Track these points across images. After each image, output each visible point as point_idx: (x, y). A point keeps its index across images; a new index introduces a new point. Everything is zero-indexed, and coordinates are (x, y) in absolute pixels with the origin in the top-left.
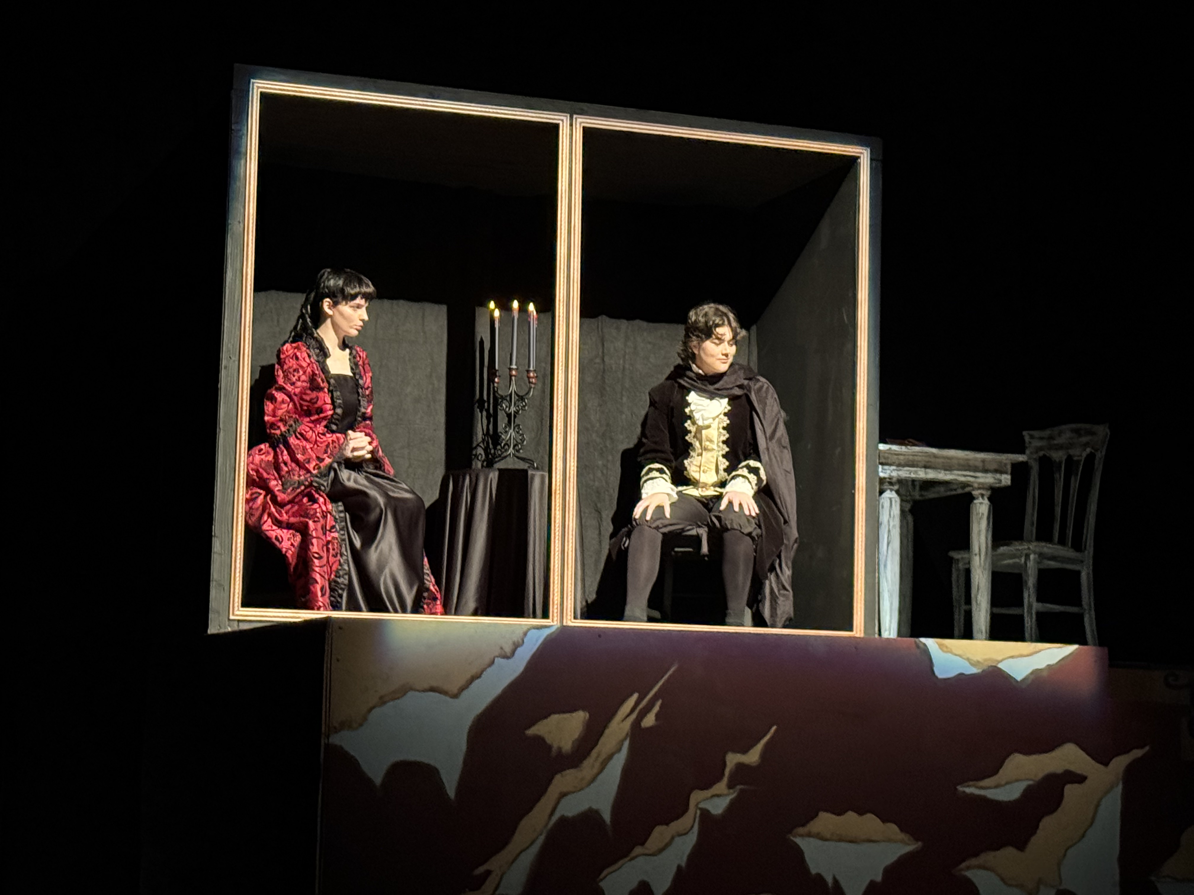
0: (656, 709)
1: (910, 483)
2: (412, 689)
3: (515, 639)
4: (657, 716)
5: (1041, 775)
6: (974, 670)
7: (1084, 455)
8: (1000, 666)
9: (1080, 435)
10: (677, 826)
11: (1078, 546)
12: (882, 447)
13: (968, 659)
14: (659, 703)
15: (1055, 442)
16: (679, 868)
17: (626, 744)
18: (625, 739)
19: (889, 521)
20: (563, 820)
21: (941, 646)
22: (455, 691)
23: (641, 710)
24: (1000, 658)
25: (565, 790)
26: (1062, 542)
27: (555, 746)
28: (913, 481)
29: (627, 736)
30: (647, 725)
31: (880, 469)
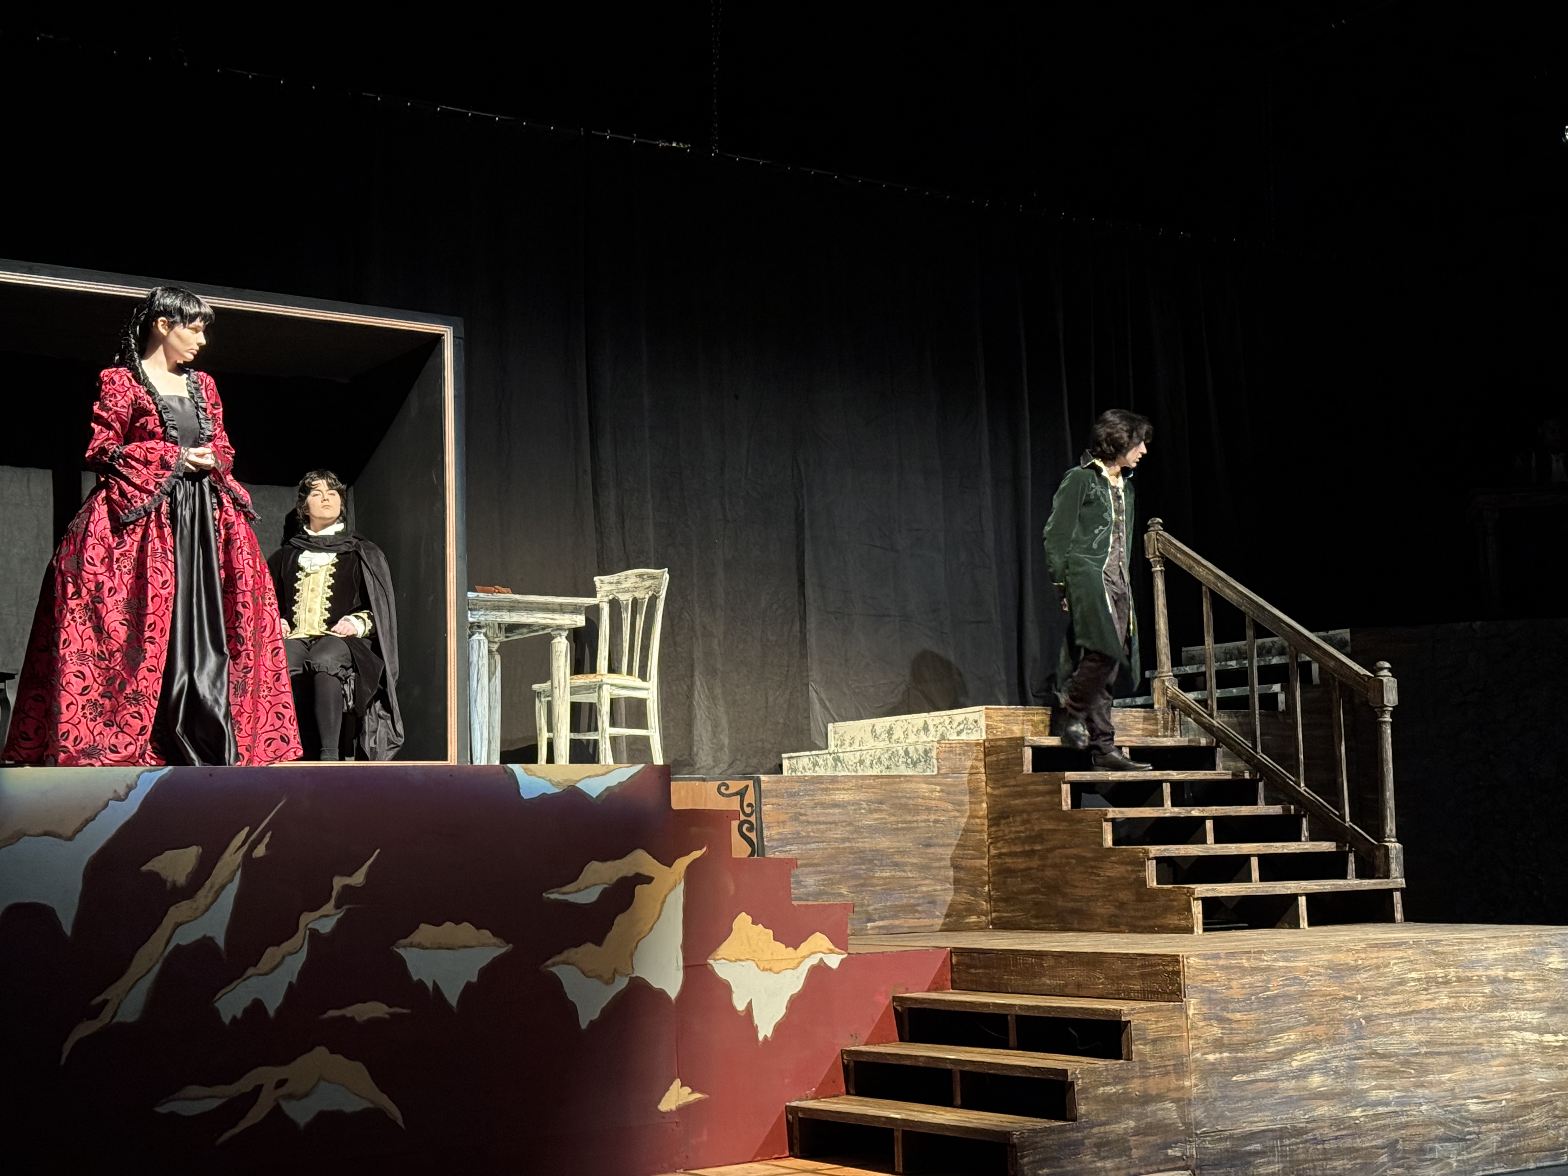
0: (266, 840)
1: (496, 626)
2: (25, 835)
3: (129, 783)
4: (267, 846)
5: (615, 879)
6: (557, 790)
7: (647, 597)
8: (578, 785)
9: (643, 580)
10: (286, 946)
11: (643, 676)
12: (471, 595)
13: (550, 781)
14: (269, 834)
15: (623, 586)
16: (290, 984)
17: (239, 873)
18: (238, 869)
19: (478, 660)
20: (178, 946)
21: (525, 770)
22: (70, 834)
23: (252, 841)
24: (577, 779)
25: (180, 920)
26: (630, 672)
27: (170, 879)
28: (499, 624)
29: (239, 866)
30: (258, 856)
31: (469, 615)
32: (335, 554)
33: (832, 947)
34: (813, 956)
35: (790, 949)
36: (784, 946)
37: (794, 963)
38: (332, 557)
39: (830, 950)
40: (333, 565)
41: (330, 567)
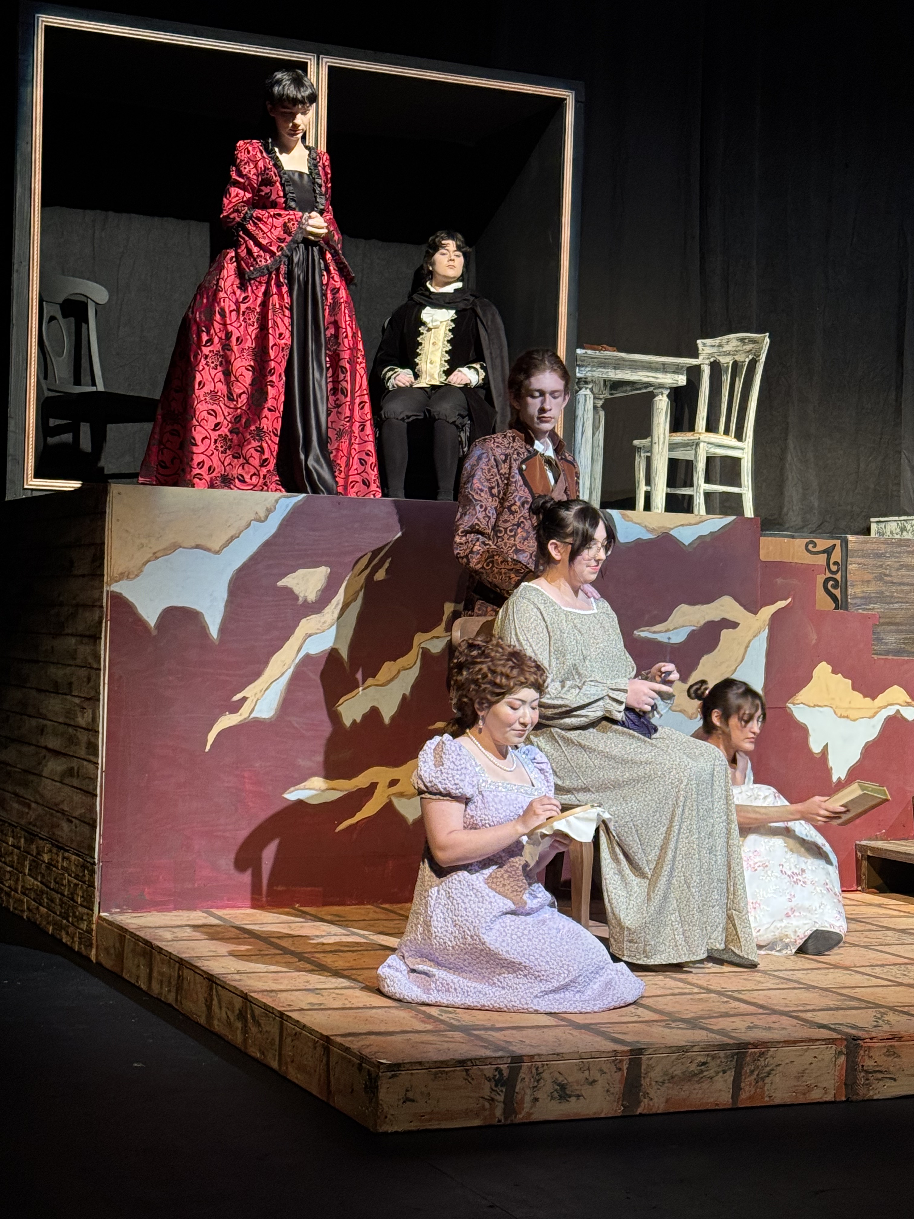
0: (387, 565)
1: (602, 383)
2: (180, 547)
3: (268, 506)
4: (387, 571)
5: (702, 623)
6: (650, 536)
7: (747, 360)
8: (671, 532)
9: (744, 344)
10: (402, 662)
11: (739, 436)
12: (579, 351)
13: (646, 527)
14: (389, 560)
15: (724, 349)
16: (404, 695)
17: (361, 594)
18: (361, 590)
19: (583, 415)
20: (307, 656)
21: (623, 515)
22: (218, 549)
23: (375, 565)
24: (672, 527)
25: (310, 632)
26: (727, 432)
27: (302, 595)
28: (605, 381)
29: (362, 587)
30: (379, 579)
31: (577, 370)
32: (454, 311)
33: (909, 700)
34: (889, 707)
35: (868, 699)
36: (861, 696)
37: (871, 713)
38: (451, 314)
39: (906, 702)
40: (452, 321)
41: (449, 322)
